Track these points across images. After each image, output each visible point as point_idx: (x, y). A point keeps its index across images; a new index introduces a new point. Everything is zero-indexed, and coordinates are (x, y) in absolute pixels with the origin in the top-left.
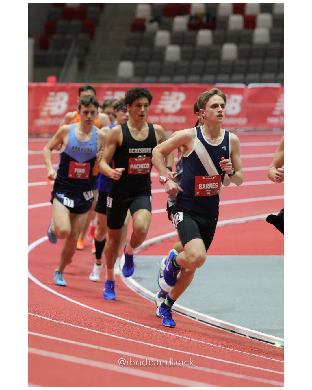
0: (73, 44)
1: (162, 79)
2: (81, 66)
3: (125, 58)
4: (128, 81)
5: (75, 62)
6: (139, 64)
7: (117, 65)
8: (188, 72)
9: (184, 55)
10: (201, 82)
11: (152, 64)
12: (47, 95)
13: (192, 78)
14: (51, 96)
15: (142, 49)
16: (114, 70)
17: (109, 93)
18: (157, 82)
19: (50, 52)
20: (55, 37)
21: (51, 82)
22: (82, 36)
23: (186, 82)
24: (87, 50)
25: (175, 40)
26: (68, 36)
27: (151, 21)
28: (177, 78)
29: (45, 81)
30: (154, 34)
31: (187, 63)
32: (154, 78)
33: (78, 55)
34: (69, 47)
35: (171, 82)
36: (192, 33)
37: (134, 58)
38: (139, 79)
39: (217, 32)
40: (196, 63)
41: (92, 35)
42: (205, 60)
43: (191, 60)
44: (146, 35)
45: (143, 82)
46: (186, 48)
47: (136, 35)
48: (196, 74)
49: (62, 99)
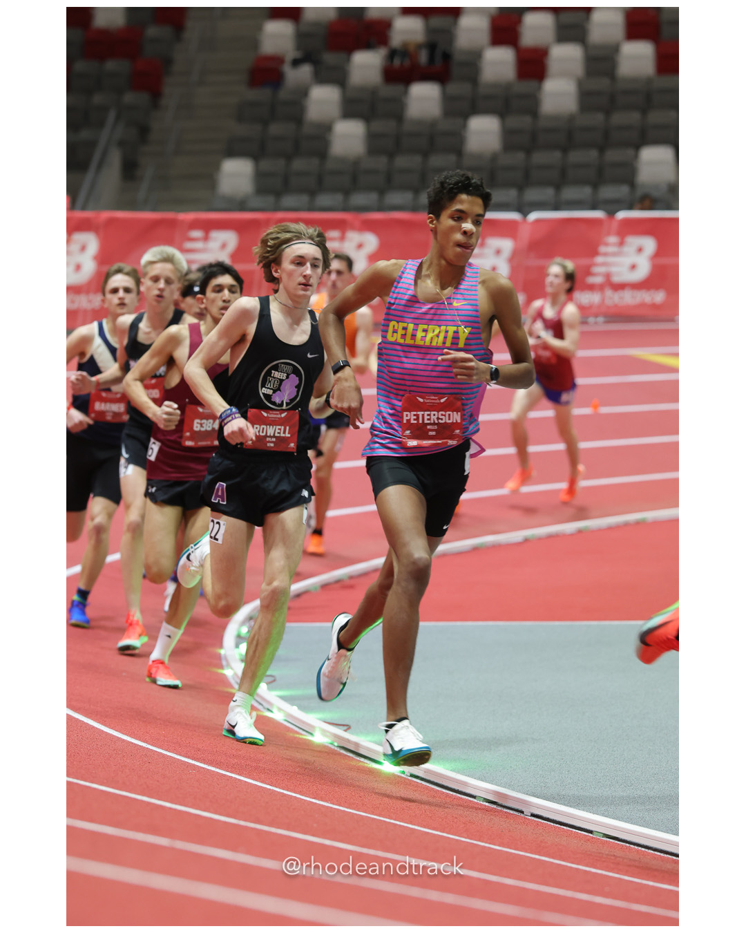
0: (112, 116)
1: (323, 199)
2: (130, 170)
3: (232, 153)
4: (242, 206)
5: (115, 159)
6: (266, 165)
7: (217, 167)
8: (386, 184)
9: (374, 142)
10: (414, 208)
11: (299, 164)
13: (395, 198)
15: (275, 129)
16: (209, 178)
17: (197, 234)
18: (311, 208)
22: (129, 98)
23: (380, 209)
24: (144, 131)
25: (352, 107)
26: (98, 99)
27: (296, 63)
28: (359, 199)
30: (304, 93)
31: (381, 162)
32: (304, 199)
33: (121, 144)
34: (101, 124)
35: (345, 209)
36: (392, 90)
37: (255, 150)
38: (271, 199)
39: (454, 88)
40: (401, 161)
41: (156, 93)
42: (426, 154)
43: (391, 155)
44: (283, 94)
45: (277, 209)
46: (378, 126)
47: (261, 94)
48: (403, 187)
49: (83, 248)
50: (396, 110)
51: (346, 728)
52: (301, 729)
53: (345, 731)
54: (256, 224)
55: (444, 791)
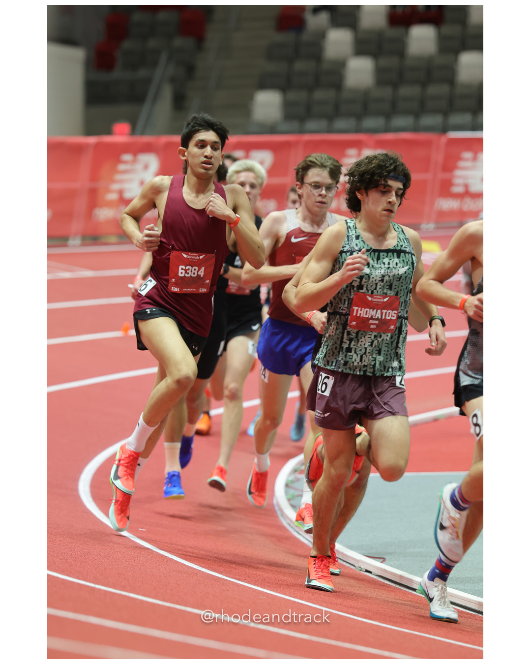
0: (163, 57)
1: (340, 124)
2: (179, 102)
3: (264, 84)
4: (272, 129)
5: (167, 93)
6: (293, 95)
7: (251, 98)
8: (391, 110)
9: (382, 76)
10: (416, 129)
11: (319, 95)
12: (118, 161)
13: (399, 121)
14: (125, 162)
15: (300, 66)
16: (244, 107)
18: (330, 131)
19: (118, 74)
20: (127, 45)
21: (120, 135)
22: (179, 42)
23: (387, 130)
24: (190, 69)
25: (363, 46)
26: (152, 43)
27: (316, 11)
28: (370, 122)
29: (109, 132)
30: (321, 35)
31: (387, 92)
32: (323, 124)
33: (173, 80)
34: (154, 64)
35: (358, 131)
36: (396, 32)
37: (283, 84)
38: (295, 125)
39: (447, 29)
40: (405, 91)
41: (200, 39)
42: (424, 84)
43: (395, 85)
44: (305, 37)
45: (302, 131)
46: (385, 62)
47: (286, 37)
48: (406, 112)
49: (146, 167)
50: (399, 49)
51: (381, 560)
52: (345, 561)
53: (382, 562)
54: (287, 145)
55: (468, 611)
